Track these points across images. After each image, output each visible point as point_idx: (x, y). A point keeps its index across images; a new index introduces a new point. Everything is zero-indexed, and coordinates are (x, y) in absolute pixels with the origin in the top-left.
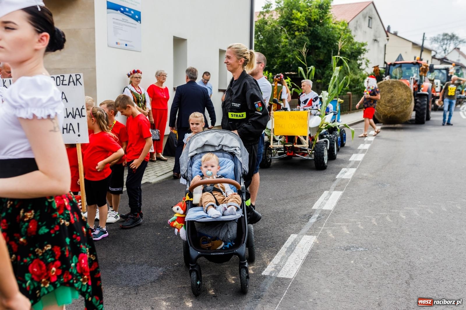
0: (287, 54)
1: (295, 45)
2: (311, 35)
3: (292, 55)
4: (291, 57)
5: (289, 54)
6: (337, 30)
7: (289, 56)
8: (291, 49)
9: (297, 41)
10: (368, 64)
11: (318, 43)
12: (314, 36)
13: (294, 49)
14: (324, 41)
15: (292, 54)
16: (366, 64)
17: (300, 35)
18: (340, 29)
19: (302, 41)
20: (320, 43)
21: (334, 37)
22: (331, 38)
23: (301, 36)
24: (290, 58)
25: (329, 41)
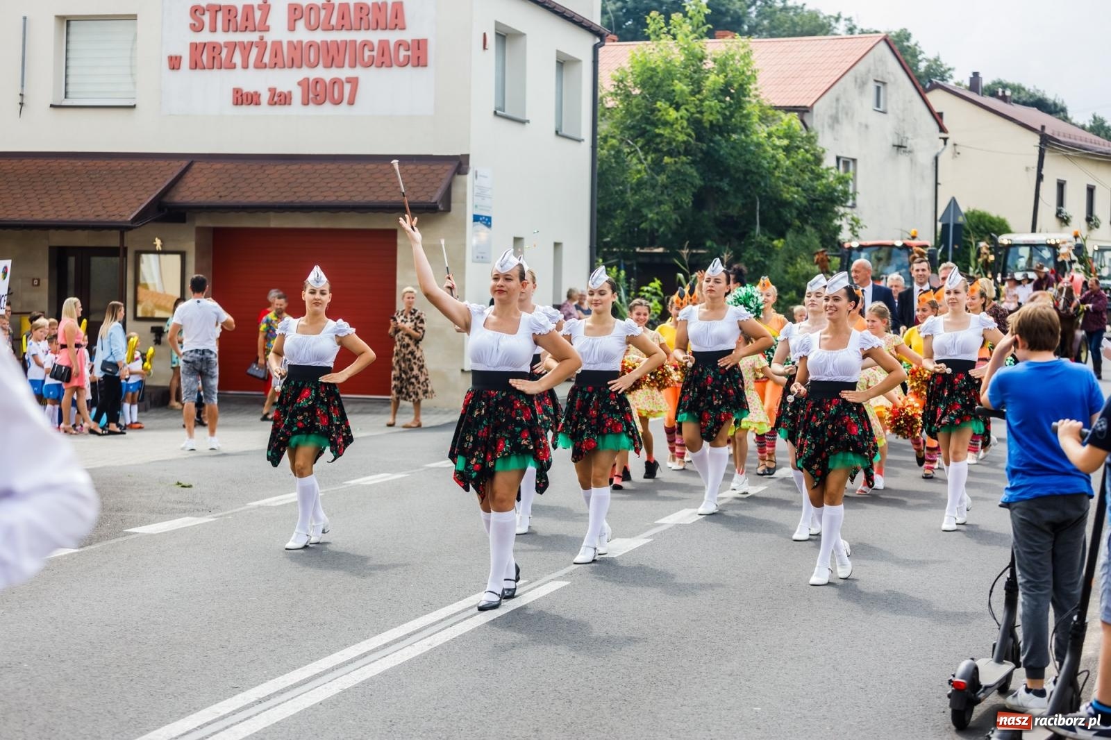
0: (645, 211)
1: (665, 187)
2: (702, 160)
3: (657, 214)
4: (656, 217)
5: (651, 211)
6: (769, 149)
7: (650, 216)
8: (655, 197)
9: (668, 177)
10: (856, 229)
11: (721, 180)
12: (710, 163)
13: (661, 198)
14: (737, 175)
15: (656, 210)
16: (852, 230)
17: (676, 162)
18: (775, 147)
19: (681, 177)
20: (727, 180)
21: (759, 166)
22: (754, 169)
23: (678, 166)
24: (651, 219)
25: (748, 178)
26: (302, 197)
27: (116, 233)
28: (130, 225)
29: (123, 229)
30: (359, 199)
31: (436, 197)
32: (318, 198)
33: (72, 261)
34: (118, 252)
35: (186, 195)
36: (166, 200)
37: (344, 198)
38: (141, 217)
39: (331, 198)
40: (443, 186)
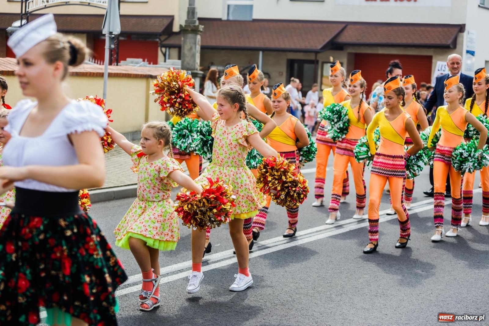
26: (392, 41)
27: (314, 54)
28: (319, 51)
29: (316, 52)
30: (416, 42)
31: (449, 42)
32: (399, 41)
33: (296, 66)
34: (315, 62)
35: (344, 39)
36: (336, 40)
37: (410, 41)
38: (325, 48)
39: (404, 41)
40: (453, 37)
